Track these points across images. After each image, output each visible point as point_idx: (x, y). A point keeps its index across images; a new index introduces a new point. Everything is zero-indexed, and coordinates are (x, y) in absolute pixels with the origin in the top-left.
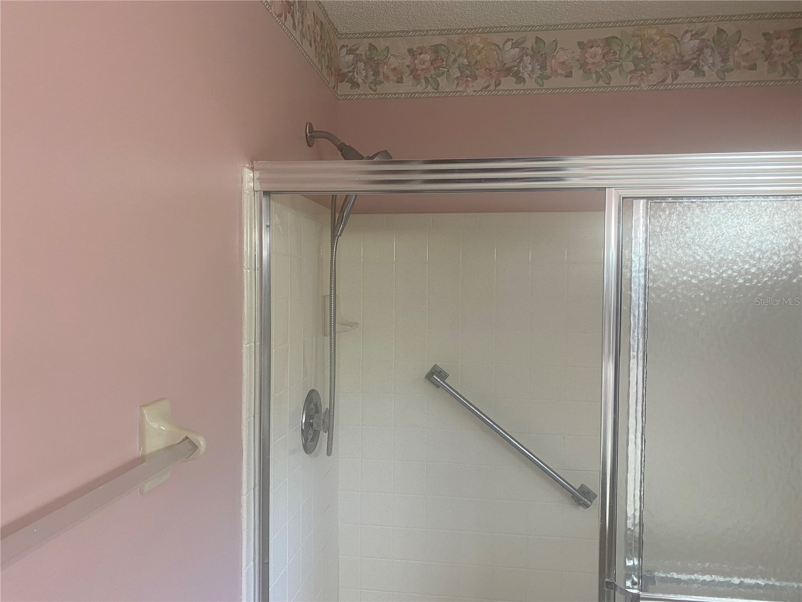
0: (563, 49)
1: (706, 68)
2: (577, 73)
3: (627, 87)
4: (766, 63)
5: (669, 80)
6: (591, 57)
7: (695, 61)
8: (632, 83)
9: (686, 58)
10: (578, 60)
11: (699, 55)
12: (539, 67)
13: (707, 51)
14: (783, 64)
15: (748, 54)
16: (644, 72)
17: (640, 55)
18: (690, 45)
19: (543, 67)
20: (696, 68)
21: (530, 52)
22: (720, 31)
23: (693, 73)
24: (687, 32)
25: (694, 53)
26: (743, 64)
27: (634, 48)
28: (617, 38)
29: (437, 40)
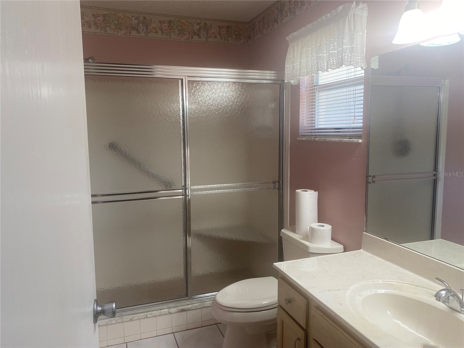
0: (154, 23)
1: (202, 36)
2: (160, 32)
3: (177, 39)
4: (220, 36)
5: (190, 39)
6: (164, 27)
7: (198, 33)
8: (178, 38)
9: (195, 31)
10: (159, 27)
11: (199, 31)
12: (145, 28)
13: (202, 30)
14: (224, 37)
15: (214, 33)
16: (182, 35)
17: (180, 28)
18: (196, 27)
19: (147, 28)
20: (198, 35)
21: (142, 22)
22: (205, 24)
23: (198, 37)
24: (195, 22)
25: (198, 30)
26: (213, 36)
27: (178, 26)
28: (172, 21)
29: (105, 12)
